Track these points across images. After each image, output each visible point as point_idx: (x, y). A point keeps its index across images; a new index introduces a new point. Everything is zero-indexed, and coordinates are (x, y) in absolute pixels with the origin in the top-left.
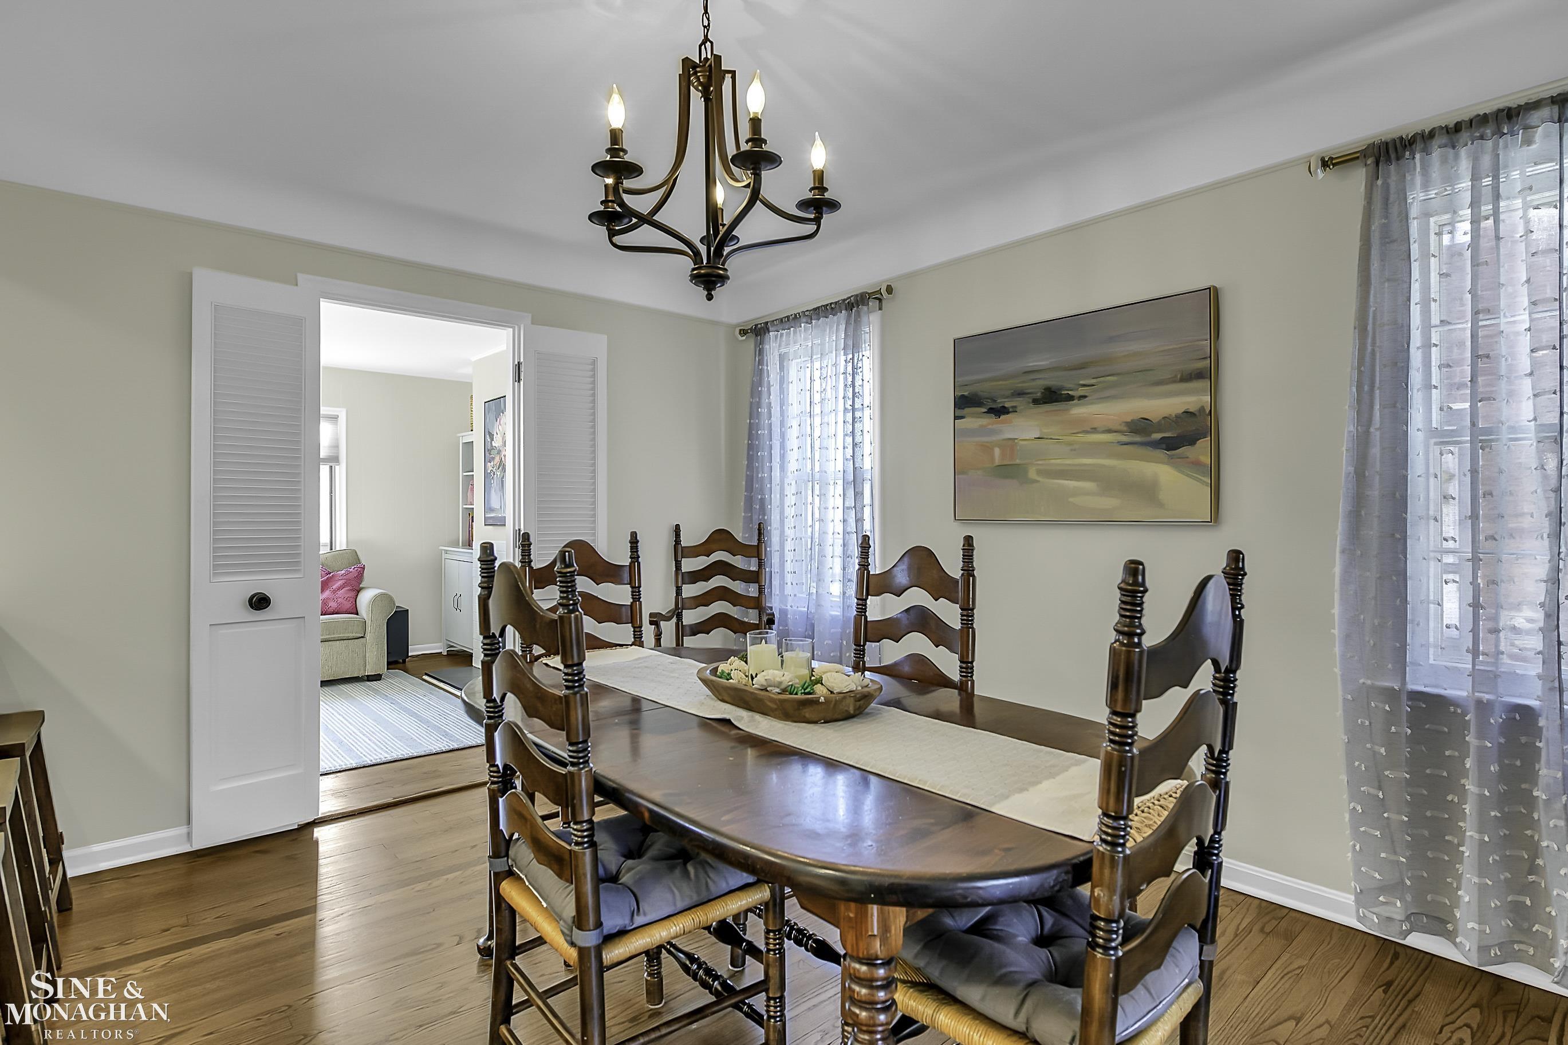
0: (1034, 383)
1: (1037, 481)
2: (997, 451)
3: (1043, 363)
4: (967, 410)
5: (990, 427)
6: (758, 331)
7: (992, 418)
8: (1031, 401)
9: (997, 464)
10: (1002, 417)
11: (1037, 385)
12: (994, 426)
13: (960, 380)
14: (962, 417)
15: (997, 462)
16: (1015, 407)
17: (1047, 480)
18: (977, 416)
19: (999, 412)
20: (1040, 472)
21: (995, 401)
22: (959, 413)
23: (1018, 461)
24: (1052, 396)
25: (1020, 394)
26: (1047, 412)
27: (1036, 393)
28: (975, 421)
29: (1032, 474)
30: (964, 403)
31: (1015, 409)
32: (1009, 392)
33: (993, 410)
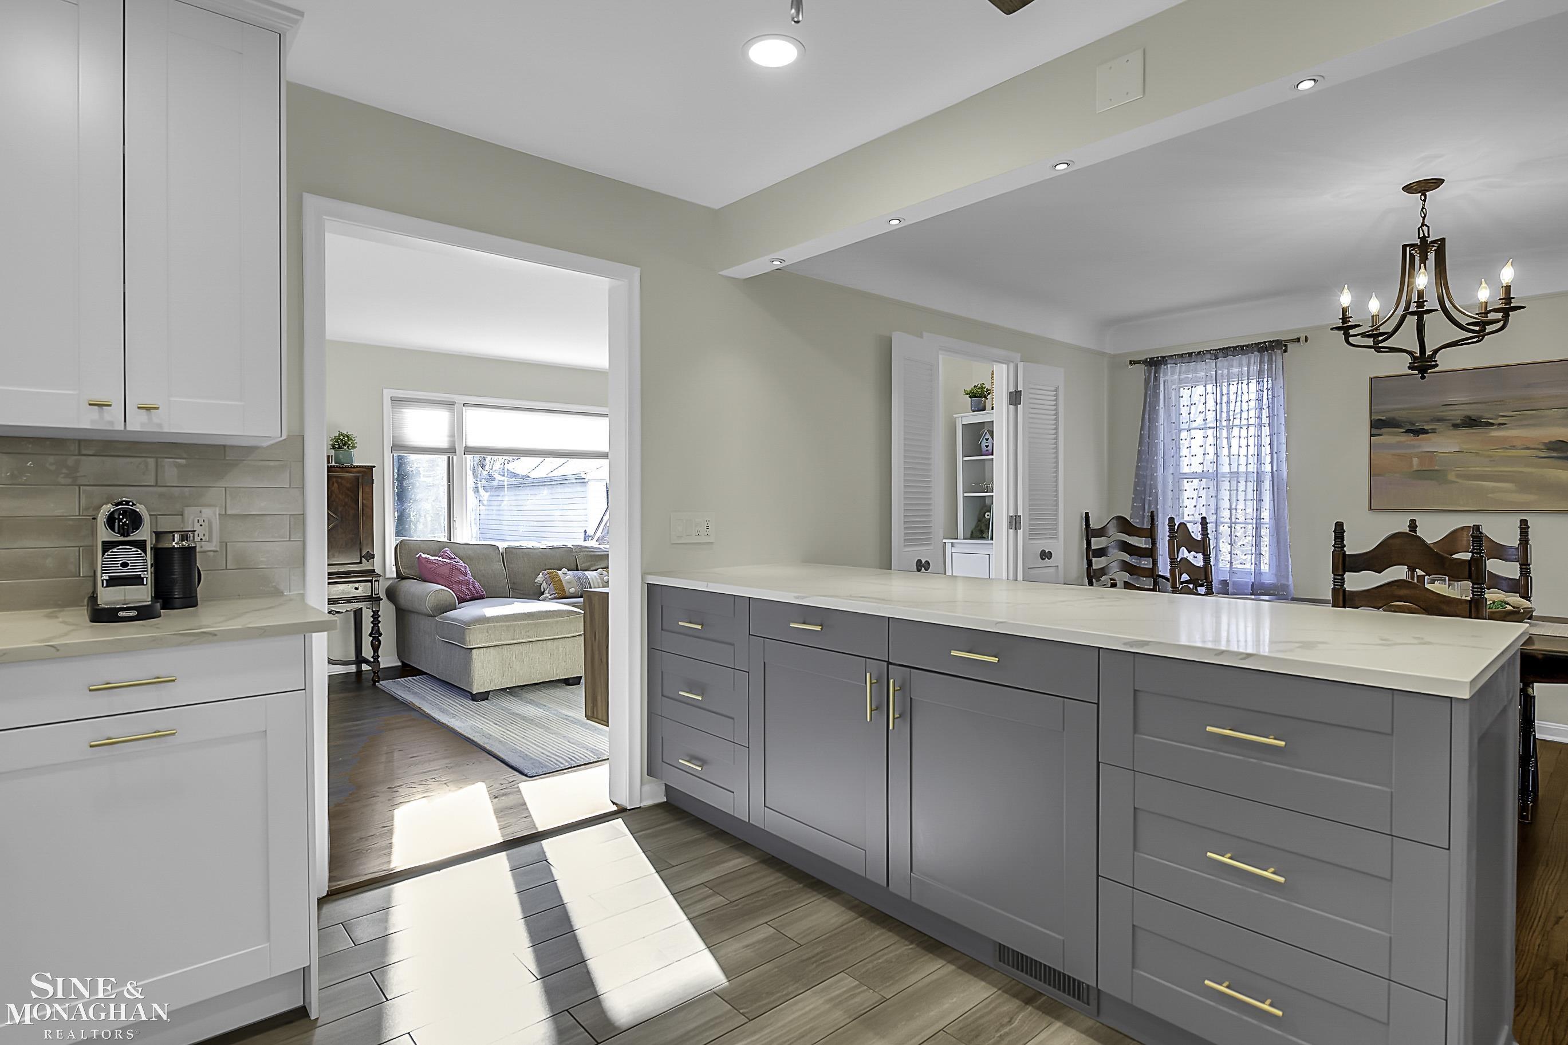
0: (1453, 413)
1: (1457, 482)
2: (1415, 460)
3: (1462, 399)
4: (1385, 431)
5: (1409, 443)
6: (1155, 363)
7: (1410, 436)
8: (1451, 425)
9: (1414, 470)
10: (1421, 436)
11: (1457, 414)
12: (1412, 443)
13: (1376, 407)
14: (1379, 435)
15: (1415, 468)
16: (1435, 429)
17: (1465, 481)
18: (1392, 434)
19: (1418, 432)
20: (1458, 476)
21: (1413, 425)
22: (1374, 431)
23: (1436, 468)
24: (1471, 422)
25: (1439, 420)
26: (1467, 433)
27: (1456, 420)
28: (1389, 438)
29: (1451, 476)
30: (1378, 425)
31: (1434, 431)
32: (1426, 419)
33: (1408, 431)
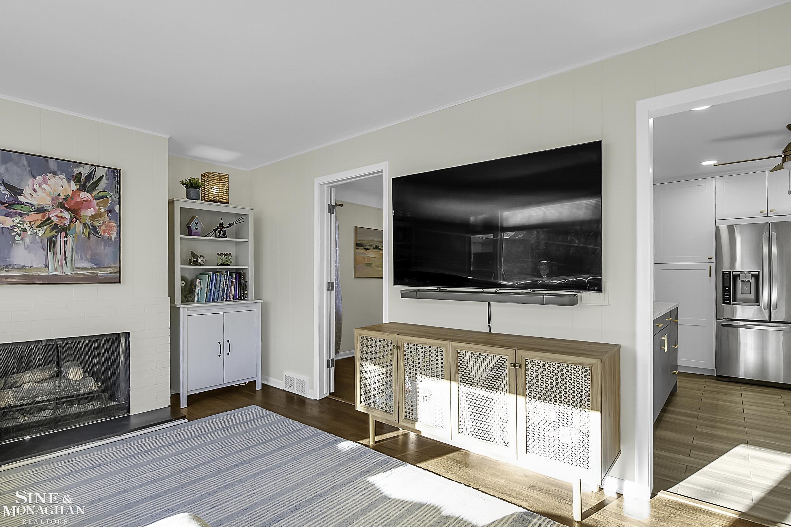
0: (374, 244)
1: (374, 268)
2: (366, 259)
3: (375, 239)
4: (359, 247)
5: (364, 253)
8: (373, 248)
10: (367, 251)
13: (358, 239)
14: (358, 249)
15: (366, 262)
16: (370, 249)
18: (361, 249)
19: (367, 249)
21: (366, 246)
22: (358, 247)
23: (370, 262)
24: (377, 248)
25: (371, 246)
26: (376, 251)
28: (361, 251)
29: (373, 266)
30: (359, 245)
32: (369, 245)
33: (365, 249)
